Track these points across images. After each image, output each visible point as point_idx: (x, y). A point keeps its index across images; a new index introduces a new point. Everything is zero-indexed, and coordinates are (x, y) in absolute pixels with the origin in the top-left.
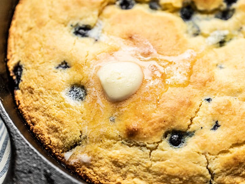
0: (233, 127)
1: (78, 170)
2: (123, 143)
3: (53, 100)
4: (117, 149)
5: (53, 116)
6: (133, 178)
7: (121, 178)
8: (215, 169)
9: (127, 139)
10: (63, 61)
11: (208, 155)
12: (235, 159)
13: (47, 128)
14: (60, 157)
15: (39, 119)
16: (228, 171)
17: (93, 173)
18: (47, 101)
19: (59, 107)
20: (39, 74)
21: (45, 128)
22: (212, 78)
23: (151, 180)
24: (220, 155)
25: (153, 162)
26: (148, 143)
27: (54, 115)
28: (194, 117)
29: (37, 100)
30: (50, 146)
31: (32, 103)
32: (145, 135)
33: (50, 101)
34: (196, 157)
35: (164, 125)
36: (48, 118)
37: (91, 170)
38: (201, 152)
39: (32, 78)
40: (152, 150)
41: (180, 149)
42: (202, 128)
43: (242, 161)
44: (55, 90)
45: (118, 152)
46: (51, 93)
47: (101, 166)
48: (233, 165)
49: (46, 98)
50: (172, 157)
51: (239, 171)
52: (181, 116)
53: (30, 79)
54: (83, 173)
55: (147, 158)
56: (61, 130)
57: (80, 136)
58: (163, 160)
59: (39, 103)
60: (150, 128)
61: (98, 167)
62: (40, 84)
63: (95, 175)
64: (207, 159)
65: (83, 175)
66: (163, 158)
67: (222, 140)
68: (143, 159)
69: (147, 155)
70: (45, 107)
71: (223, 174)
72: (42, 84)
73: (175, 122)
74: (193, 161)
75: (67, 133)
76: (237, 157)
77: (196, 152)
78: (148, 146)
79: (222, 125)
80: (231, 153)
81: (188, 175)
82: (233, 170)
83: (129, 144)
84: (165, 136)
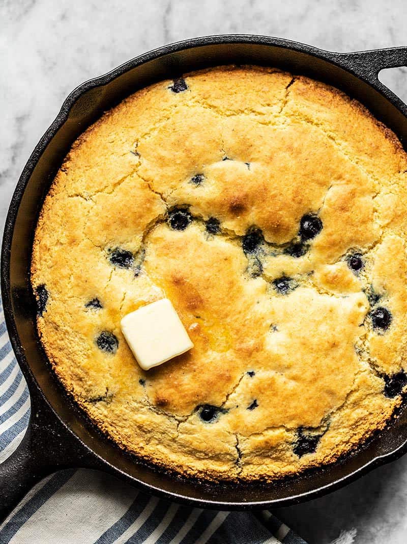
0: (272, 410)
1: (100, 425)
2: (150, 409)
3: (80, 345)
4: (143, 413)
5: (79, 365)
6: (157, 444)
7: (144, 442)
8: (244, 450)
9: (155, 407)
10: (95, 298)
11: (239, 436)
12: (267, 442)
13: (71, 373)
14: (82, 406)
15: (62, 361)
16: (258, 453)
17: (115, 432)
18: (74, 344)
19: (86, 355)
20: (67, 311)
21: (68, 373)
22: (261, 347)
23: (176, 449)
24: (252, 437)
25: (180, 434)
26: (176, 415)
27: (79, 363)
28: (231, 393)
29: (62, 339)
30: (72, 393)
31: (56, 341)
32: (175, 407)
33: (77, 346)
34: (226, 436)
35: (197, 400)
36: (72, 364)
37: (113, 428)
38: (232, 432)
39: (58, 313)
40: (180, 422)
41: (211, 425)
42: (237, 406)
43: (274, 446)
44: (82, 335)
45: (144, 417)
46: (78, 336)
47: (125, 427)
48: (263, 448)
49: (73, 341)
50: (200, 432)
51: (270, 454)
52: (216, 391)
53: (56, 313)
54: (105, 430)
55: (174, 429)
56: (86, 381)
57: (106, 393)
58: (191, 434)
59: (64, 344)
60: (181, 401)
61: (122, 427)
62: (67, 323)
63: (117, 434)
64: (237, 439)
65: (104, 432)
66: (191, 432)
67: (257, 423)
68: (170, 429)
69: (174, 427)
70: (70, 350)
71: (252, 455)
72: (69, 323)
73: (209, 397)
74: (223, 440)
75: (92, 386)
76: (269, 441)
77: (227, 431)
78: (176, 417)
79: (260, 406)
80: (264, 436)
81: (214, 452)
82: (263, 453)
83: (157, 411)
84: (197, 409)
